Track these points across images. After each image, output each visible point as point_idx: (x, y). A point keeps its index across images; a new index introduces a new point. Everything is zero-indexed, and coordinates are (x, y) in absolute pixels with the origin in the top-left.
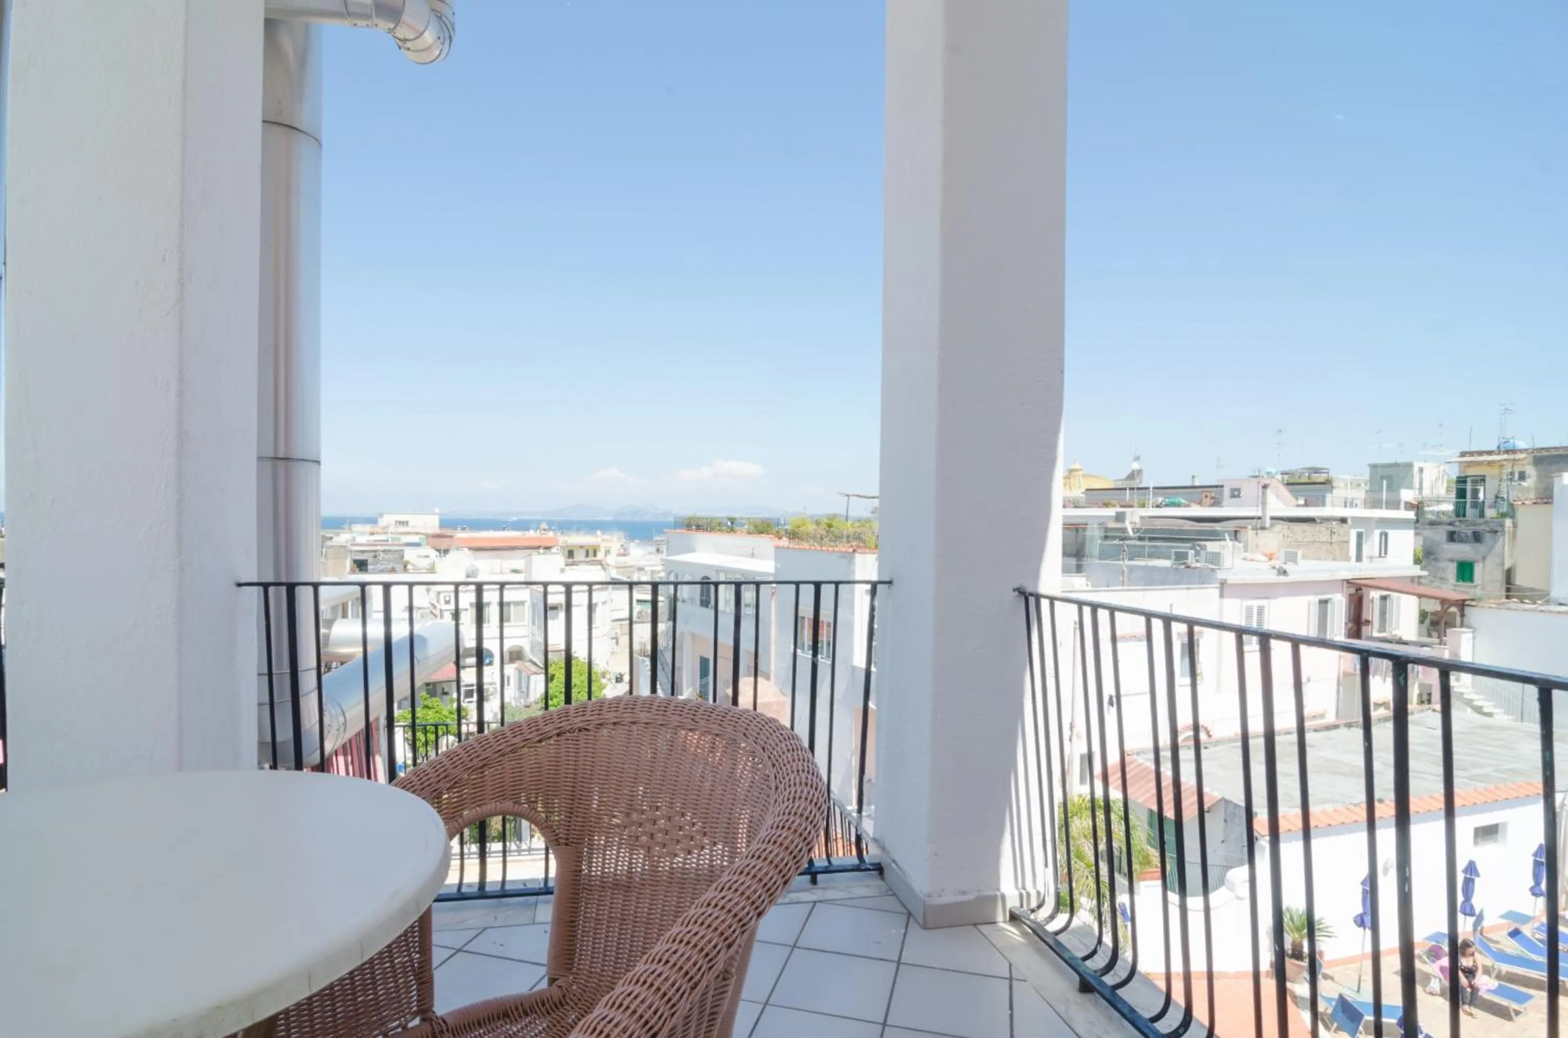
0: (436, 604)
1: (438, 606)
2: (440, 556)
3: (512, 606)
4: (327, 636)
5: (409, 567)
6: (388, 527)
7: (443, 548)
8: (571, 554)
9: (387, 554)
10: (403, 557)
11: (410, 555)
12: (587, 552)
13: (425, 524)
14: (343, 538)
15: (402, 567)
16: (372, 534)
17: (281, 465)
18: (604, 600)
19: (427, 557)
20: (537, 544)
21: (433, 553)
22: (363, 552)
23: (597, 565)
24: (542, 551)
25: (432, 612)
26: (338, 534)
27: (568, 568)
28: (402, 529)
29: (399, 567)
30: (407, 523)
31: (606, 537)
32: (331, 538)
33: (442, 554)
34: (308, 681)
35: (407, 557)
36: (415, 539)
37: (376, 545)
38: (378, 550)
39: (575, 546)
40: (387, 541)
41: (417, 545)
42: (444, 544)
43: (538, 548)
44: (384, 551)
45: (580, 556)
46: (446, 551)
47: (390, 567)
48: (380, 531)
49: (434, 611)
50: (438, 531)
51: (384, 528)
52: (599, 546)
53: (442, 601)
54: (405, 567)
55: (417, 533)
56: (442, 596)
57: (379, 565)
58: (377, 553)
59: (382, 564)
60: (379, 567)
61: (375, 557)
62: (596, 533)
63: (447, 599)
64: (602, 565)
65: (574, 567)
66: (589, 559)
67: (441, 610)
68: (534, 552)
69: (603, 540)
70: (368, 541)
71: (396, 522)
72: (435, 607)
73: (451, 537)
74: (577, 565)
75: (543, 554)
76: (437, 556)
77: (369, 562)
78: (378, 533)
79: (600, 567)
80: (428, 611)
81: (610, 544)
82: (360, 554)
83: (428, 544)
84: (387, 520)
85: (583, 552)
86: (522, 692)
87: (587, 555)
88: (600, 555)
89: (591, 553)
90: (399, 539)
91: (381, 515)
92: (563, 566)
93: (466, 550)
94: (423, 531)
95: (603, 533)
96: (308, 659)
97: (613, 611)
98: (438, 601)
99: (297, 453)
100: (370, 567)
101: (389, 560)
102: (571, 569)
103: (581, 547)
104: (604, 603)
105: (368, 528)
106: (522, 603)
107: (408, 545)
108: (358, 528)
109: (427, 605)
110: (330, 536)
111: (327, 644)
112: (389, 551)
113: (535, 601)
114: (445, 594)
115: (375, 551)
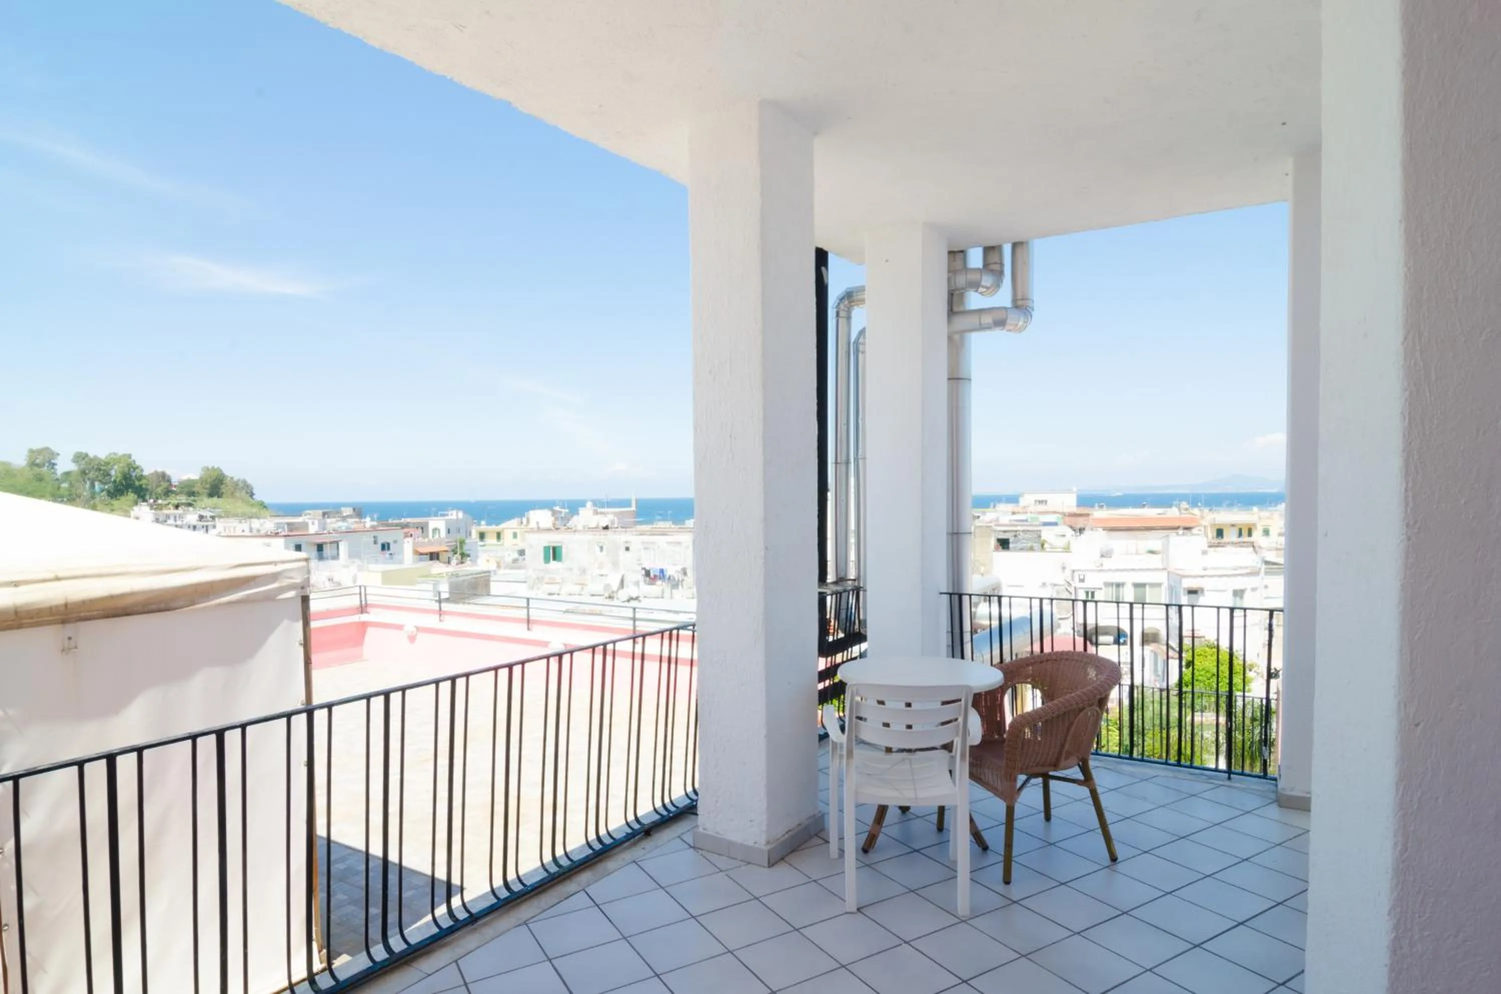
0: (1071, 582)
1: (1073, 585)
2: (1076, 536)
3: (1147, 587)
4: (975, 613)
5: (1046, 546)
6: (1028, 506)
7: (1078, 527)
8: (1220, 533)
9: (1026, 534)
10: (1040, 536)
11: (1047, 534)
12: (1240, 530)
13: (1063, 503)
14: (988, 516)
15: (1040, 545)
16: (1014, 513)
17: (955, 536)
18: (1254, 586)
19: (1064, 536)
20: (1177, 524)
21: (1069, 532)
22: (1005, 532)
23: (1248, 547)
24: (1181, 532)
25: (1067, 590)
26: (984, 513)
27: (1212, 549)
28: (1041, 508)
29: (1037, 546)
30: (1046, 502)
31: (1265, 514)
32: (979, 517)
33: (1078, 534)
34: (967, 637)
35: (1044, 536)
36: (1052, 518)
37: (1016, 526)
38: (1019, 531)
39: (1225, 525)
40: (1026, 521)
41: (1055, 524)
42: (1080, 522)
43: (1177, 528)
44: (1023, 531)
45: (1230, 536)
46: (1081, 530)
47: (1029, 545)
48: (1021, 511)
49: (1069, 589)
50: (1075, 510)
51: (1025, 507)
52: (1254, 525)
53: (1077, 579)
54: (1043, 545)
55: (1055, 512)
56: (1076, 574)
57: (1019, 543)
58: (1018, 533)
59: (1022, 543)
60: (1019, 545)
61: (1015, 536)
62: (1252, 510)
63: (1082, 577)
64: (1253, 547)
65: (1219, 549)
66: (1241, 540)
67: (1075, 588)
68: (1172, 534)
69: (1260, 518)
70: (1010, 521)
71: (1036, 501)
72: (1069, 584)
73: (1088, 515)
74: (1223, 546)
75: (1183, 534)
76: (1072, 535)
77: (1011, 541)
78: (1018, 513)
79: (1251, 549)
80: (1063, 588)
81: (1268, 522)
82: (1003, 533)
83: (1065, 524)
84: (1027, 500)
85: (1235, 531)
86: (1158, 676)
87: (1240, 535)
88: (1257, 536)
89: (1245, 532)
90: (1037, 519)
91: (1022, 495)
92: (1205, 547)
93: (1100, 530)
94: (1060, 510)
95: (1261, 510)
96: (967, 627)
97: (1266, 598)
98: (1073, 579)
99: (961, 531)
100: (1011, 545)
101: (1028, 540)
102: (1215, 551)
103: (1233, 525)
104: (1254, 589)
105: (1010, 507)
106: (1159, 585)
107: (1046, 524)
108: (1001, 507)
109: (1062, 582)
110: (979, 515)
111: (975, 618)
112: (1028, 531)
113: (1173, 584)
114: (1079, 572)
115: (1016, 531)
